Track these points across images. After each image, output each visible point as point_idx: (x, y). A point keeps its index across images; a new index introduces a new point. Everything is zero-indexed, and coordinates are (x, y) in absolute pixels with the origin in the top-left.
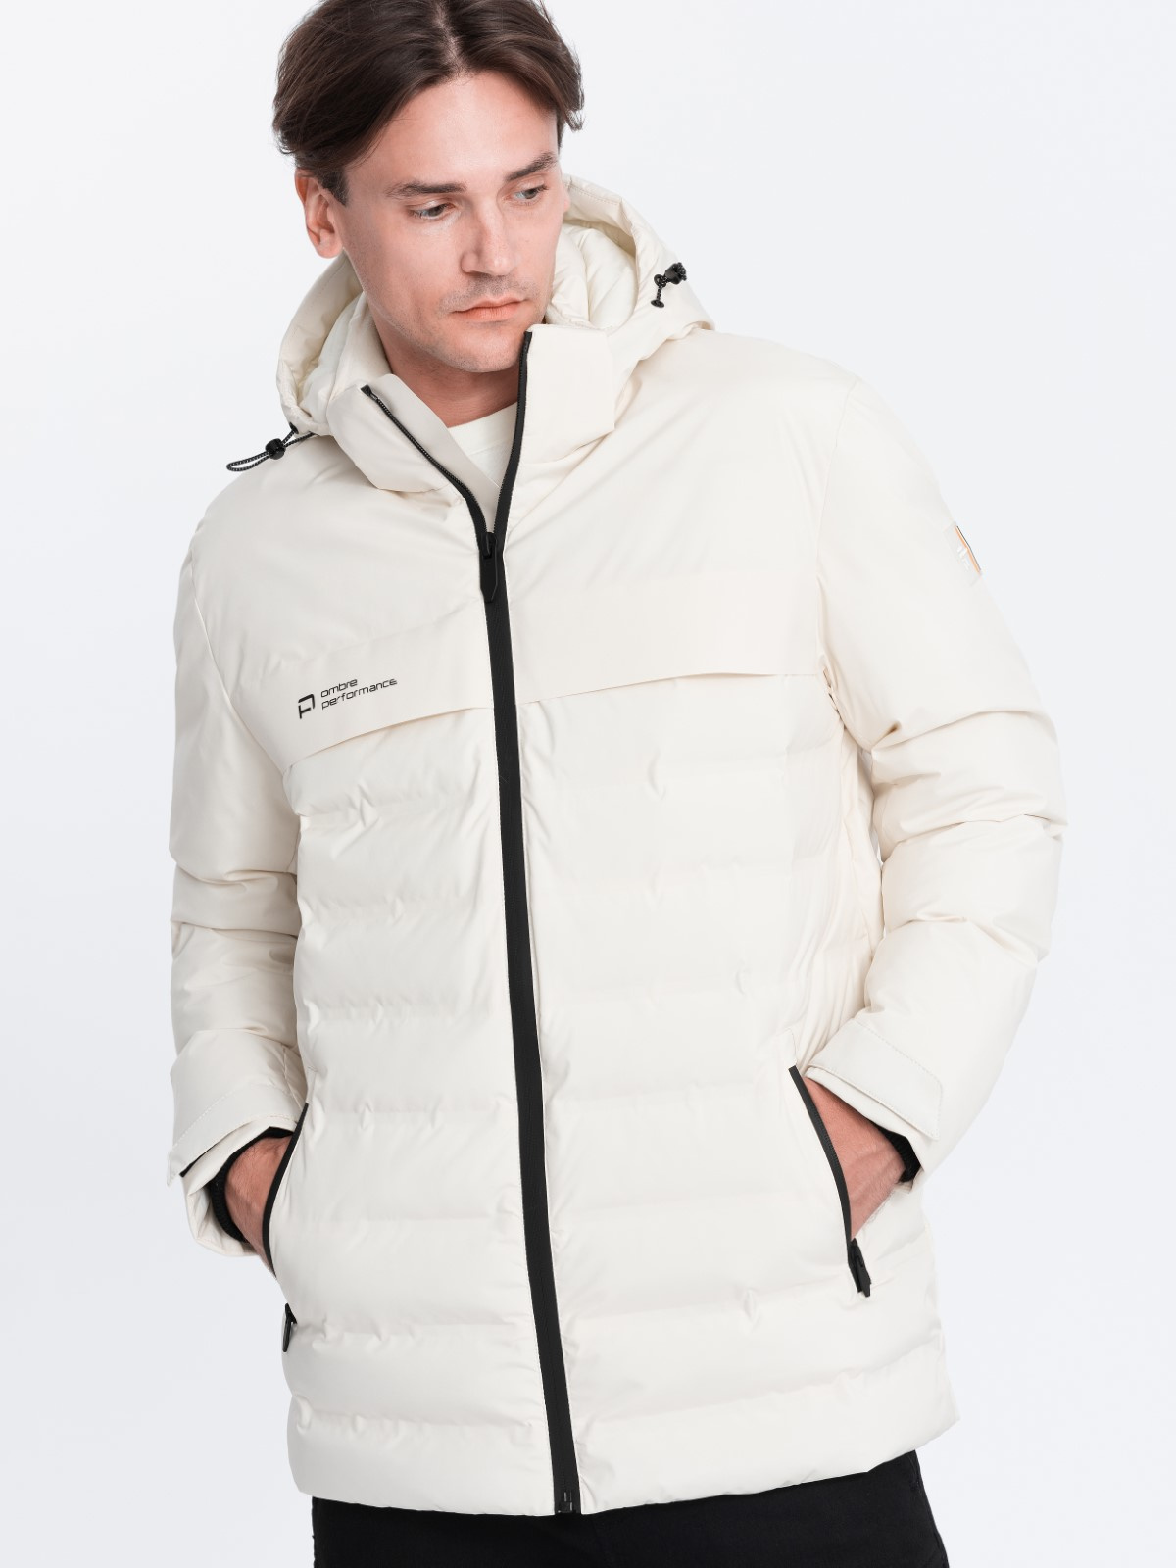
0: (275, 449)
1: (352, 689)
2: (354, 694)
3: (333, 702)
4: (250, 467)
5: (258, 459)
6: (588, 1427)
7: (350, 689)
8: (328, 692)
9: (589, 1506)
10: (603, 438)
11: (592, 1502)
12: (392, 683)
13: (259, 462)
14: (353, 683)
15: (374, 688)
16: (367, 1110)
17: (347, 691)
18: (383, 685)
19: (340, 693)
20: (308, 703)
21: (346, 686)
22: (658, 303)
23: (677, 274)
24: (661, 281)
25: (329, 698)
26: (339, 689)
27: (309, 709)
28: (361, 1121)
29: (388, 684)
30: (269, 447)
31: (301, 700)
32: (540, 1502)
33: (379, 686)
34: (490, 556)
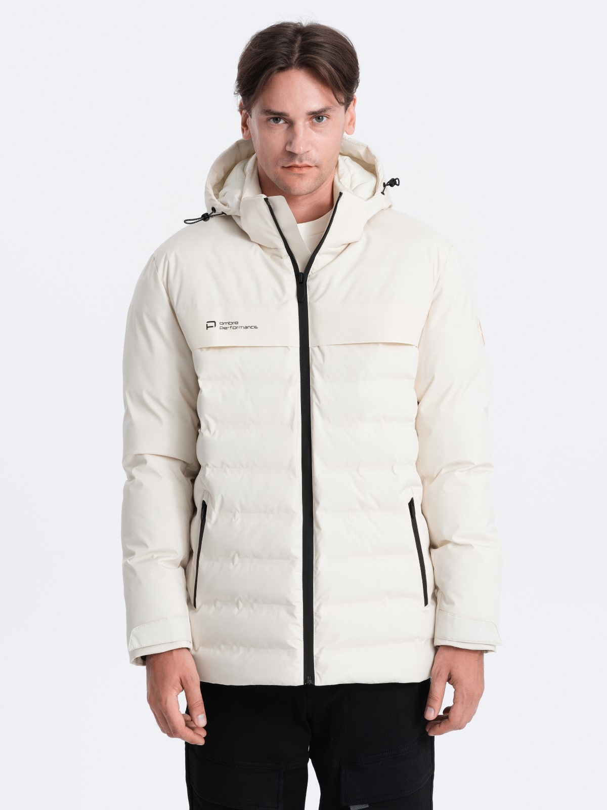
0: (205, 217)
1: (236, 325)
2: (236, 328)
3: (226, 328)
4: (193, 223)
5: (198, 220)
6: (320, 651)
7: (234, 325)
8: (223, 324)
9: (318, 682)
10: (349, 244)
11: (321, 680)
12: (256, 327)
13: (196, 222)
14: (237, 323)
15: (247, 328)
16: (237, 512)
17: (233, 325)
18: (251, 327)
19: (230, 326)
20: (213, 324)
21: (233, 323)
22: (383, 193)
23: (393, 183)
24: (385, 185)
25: (224, 326)
26: (229, 324)
27: (212, 327)
28: (234, 516)
29: (253, 327)
30: (203, 216)
31: (208, 322)
32: (298, 680)
33: (249, 327)
34: (302, 283)
